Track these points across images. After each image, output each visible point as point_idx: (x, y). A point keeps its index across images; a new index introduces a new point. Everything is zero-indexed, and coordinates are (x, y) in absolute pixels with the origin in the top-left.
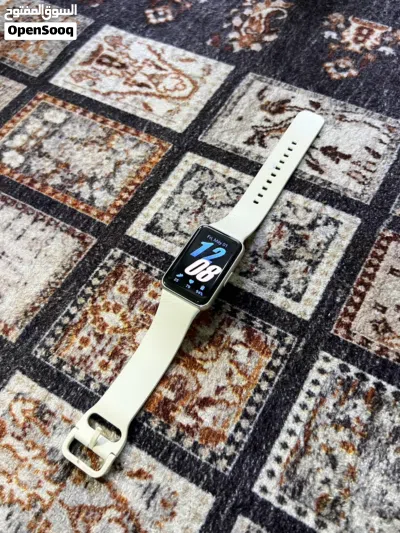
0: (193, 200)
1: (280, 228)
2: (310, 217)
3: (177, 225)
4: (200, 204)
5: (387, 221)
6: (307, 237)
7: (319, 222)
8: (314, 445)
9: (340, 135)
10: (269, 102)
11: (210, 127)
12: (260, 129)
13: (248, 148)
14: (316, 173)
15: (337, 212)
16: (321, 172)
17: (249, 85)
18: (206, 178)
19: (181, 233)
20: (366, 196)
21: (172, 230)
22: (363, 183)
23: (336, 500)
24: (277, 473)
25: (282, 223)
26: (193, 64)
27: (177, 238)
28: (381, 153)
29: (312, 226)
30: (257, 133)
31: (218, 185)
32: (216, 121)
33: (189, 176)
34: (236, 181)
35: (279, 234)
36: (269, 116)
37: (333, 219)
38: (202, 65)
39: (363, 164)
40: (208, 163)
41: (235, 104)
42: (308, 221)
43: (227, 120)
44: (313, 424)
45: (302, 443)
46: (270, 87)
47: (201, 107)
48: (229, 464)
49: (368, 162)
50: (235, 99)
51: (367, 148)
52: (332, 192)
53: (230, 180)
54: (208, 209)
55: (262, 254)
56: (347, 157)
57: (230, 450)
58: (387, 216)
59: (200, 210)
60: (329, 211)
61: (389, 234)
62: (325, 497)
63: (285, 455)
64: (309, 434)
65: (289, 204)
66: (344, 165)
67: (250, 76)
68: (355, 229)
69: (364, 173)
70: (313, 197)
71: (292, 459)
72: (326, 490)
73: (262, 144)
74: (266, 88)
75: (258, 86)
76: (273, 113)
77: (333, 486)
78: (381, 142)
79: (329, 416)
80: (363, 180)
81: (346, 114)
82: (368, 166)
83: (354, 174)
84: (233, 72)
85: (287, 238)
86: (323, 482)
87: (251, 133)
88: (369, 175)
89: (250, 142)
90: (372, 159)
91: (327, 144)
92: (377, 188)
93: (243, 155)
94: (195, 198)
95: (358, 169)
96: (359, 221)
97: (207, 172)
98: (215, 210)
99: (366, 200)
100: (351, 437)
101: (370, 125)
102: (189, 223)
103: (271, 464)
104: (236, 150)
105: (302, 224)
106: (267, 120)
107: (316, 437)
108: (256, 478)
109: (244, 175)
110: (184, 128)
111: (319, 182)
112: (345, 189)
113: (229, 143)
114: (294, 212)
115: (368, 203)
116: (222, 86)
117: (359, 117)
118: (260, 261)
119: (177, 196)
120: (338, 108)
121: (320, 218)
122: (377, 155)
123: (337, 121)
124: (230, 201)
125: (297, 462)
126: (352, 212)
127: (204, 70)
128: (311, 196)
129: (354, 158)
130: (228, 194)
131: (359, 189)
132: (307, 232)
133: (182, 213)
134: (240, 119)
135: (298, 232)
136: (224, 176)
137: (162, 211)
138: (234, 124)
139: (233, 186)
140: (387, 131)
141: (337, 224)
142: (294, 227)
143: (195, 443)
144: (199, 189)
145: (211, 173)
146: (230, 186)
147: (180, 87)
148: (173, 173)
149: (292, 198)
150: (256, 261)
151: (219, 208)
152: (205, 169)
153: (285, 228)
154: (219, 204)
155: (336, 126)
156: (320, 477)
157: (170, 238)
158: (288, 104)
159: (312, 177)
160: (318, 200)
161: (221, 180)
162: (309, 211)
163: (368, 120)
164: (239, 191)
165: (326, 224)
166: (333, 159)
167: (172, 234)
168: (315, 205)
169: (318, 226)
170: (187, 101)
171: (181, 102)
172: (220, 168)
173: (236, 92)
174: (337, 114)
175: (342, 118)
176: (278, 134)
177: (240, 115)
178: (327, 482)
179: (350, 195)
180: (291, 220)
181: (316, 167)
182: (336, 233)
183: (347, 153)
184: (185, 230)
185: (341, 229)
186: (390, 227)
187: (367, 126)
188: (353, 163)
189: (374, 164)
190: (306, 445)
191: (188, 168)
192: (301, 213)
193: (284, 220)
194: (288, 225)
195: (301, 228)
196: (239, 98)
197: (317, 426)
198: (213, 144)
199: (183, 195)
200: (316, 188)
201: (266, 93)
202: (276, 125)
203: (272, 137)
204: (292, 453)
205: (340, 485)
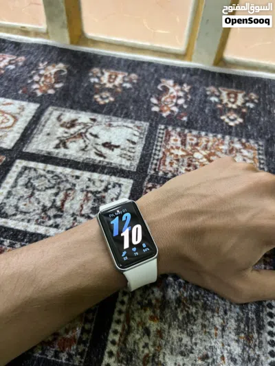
0: (26, 190)
1: (86, 195)
2: (104, 184)
3: (17, 207)
4: (31, 191)
5: (147, 179)
6: (104, 197)
7: (110, 186)
8: (133, 324)
9: (111, 134)
10: (65, 122)
11: (30, 142)
12: (62, 139)
13: (57, 151)
14: (102, 159)
15: (118, 179)
16: (105, 157)
17: (51, 114)
18: (33, 174)
19: (21, 212)
20: (133, 167)
21: (14, 213)
22: (130, 160)
23: (154, 356)
24: (115, 352)
25: (88, 192)
26: (12, 106)
27: (19, 216)
28: (136, 141)
29: (106, 189)
30: (61, 141)
31: (42, 176)
32: (33, 137)
33: (20, 174)
34: (52, 172)
35: (87, 199)
36: (66, 130)
37: (117, 183)
38: (18, 106)
39: (128, 149)
40: (32, 164)
41: (44, 126)
42: (103, 188)
43: (40, 136)
44: (130, 312)
45: (126, 327)
46: (64, 113)
47: (21, 131)
48: (82, 358)
49: (130, 148)
50: (43, 123)
51: (128, 140)
52: (113, 168)
53: (48, 172)
54: (37, 193)
55: (78, 213)
56: (118, 147)
57: (81, 348)
58: (147, 175)
59: (32, 195)
60: (114, 179)
61: (150, 185)
62: (147, 355)
63: (117, 338)
64: (128, 320)
65: (89, 180)
66: (117, 151)
67: (50, 109)
68: (131, 187)
69: (129, 154)
71: (122, 339)
72: (146, 351)
73: (66, 147)
74: (61, 114)
75: (56, 114)
76: (69, 128)
77: (150, 347)
78: (135, 135)
79: (139, 303)
80: (129, 158)
81: (112, 123)
82: (131, 150)
83: (123, 156)
84: (39, 108)
85: (92, 201)
86: (144, 347)
87: (57, 142)
88: (132, 154)
89: (57, 147)
90: (132, 145)
91: (105, 141)
92: (138, 161)
93: (54, 155)
94: (27, 188)
95: (125, 152)
96: (132, 181)
97: (33, 170)
98: (42, 193)
99: (133, 169)
100: (154, 312)
101: (127, 127)
102: (25, 205)
103: (110, 347)
104: (49, 153)
105: (100, 190)
106: (66, 133)
107: (134, 319)
109: (57, 167)
110: (12, 144)
111: (105, 163)
112: (120, 165)
113: (44, 149)
114: (94, 183)
115: (135, 170)
116: (34, 117)
117: (120, 123)
118: (78, 218)
119: (14, 189)
120: (107, 120)
121: (110, 184)
122: (134, 143)
123: (108, 128)
124: (51, 185)
125: (126, 339)
126: (127, 177)
127: (20, 109)
128: (102, 172)
129: (122, 147)
130: (49, 181)
131: (128, 163)
132: (103, 194)
133: (19, 199)
134: (48, 134)
135: (98, 195)
136: (44, 170)
137: (5, 201)
138: (45, 138)
139: (51, 175)
140: (136, 129)
141: (120, 185)
142: (94, 193)
143: (56, 352)
144: (29, 182)
145: (35, 170)
146: (49, 176)
147: (5, 121)
148: (9, 175)
149: (91, 176)
150: (75, 219)
151: (44, 191)
152: (30, 168)
153: (90, 195)
154: (44, 188)
155: (108, 130)
156: (141, 345)
157: (14, 217)
158: (77, 122)
159: (100, 161)
160: (106, 174)
161: (42, 173)
162: (102, 181)
163: (125, 124)
164: (55, 178)
165: (114, 187)
166: (110, 149)
167: (15, 215)
168: (105, 177)
169: (110, 189)
170: (12, 128)
171: (7, 130)
172: (41, 166)
173: (43, 119)
174: (107, 124)
175: (110, 125)
176: (74, 140)
177: (48, 132)
178: (146, 346)
179: (124, 168)
180: (93, 189)
181: (101, 155)
182: (121, 191)
183: (117, 144)
184: (24, 210)
185: (123, 188)
186: (149, 181)
187: (125, 128)
188: (122, 149)
189: (133, 148)
191: (19, 169)
192: (98, 184)
193: (89, 189)
194: (92, 192)
195: (100, 192)
196: (46, 122)
198: (34, 152)
199: (19, 188)
200: (104, 167)
201: (62, 117)
202: (72, 135)
203: (71, 142)
204: (121, 335)
205: (154, 345)
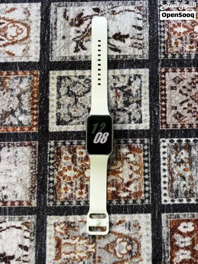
0: (69, 98)
1: (116, 92)
2: (127, 79)
3: (70, 114)
4: (74, 98)
5: (160, 64)
6: (130, 90)
7: (132, 80)
8: (175, 176)
9: (118, 24)
10: (72, 19)
11: (52, 50)
12: (78, 39)
13: (78, 54)
14: (117, 53)
15: (136, 70)
16: (120, 51)
17: (56, 12)
18: (68, 82)
20: (145, 55)
21: (69, 119)
22: (142, 48)
23: (190, 190)
24: (167, 193)
25: (116, 89)
26: (16, 11)
27: (74, 121)
28: (141, 26)
29: (130, 83)
30: (77, 42)
31: (76, 83)
32: (52, 44)
33: (59, 85)
34: (83, 77)
35: (118, 95)
36: (78, 29)
37: (136, 75)
38: (22, 10)
39: (136, 37)
40: (64, 73)
41: (55, 28)
42: (127, 82)
43: (57, 41)
44: (171, 169)
45: (170, 178)
46: (67, 8)
47: (39, 39)
48: (149, 200)
49: (138, 34)
50: (54, 26)
51: (134, 26)
52: (129, 60)
53: (80, 77)
54: (79, 99)
55: (115, 109)
56: (127, 36)
57: (147, 195)
58: (159, 61)
59: (76, 101)
60: (133, 71)
61: (163, 70)
62: (186, 191)
63: (166, 185)
64: (171, 173)
65: (114, 77)
66: (128, 41)
68: (148, 75)
69: (139, 42)
70: (123, 68)
71: (170, 186)
72: (185, 189)
73: (84, 49)
74: (66, 11)
75: (61, 11)
76: (78, 25)
77: (187, 186)
78: (139, 19)
79: (175, 162)
80: (140, 46)
81: (114, 9)
82: (139, 36)
83: (134, 45)
84: (42, 7)
85: (122, 95)
86: (183, 187)
87: (74, 44)
88: (141, 42)
89: (77, 50)
90: (139, 32)
91: (114, 33)
92: (148, 48)
93: (78, 60)
94: (69, 96)
95: (135, 41)
96: (148, 70)
97: (66, 78)
98: (83, 98)
99: (146, 57)
100: (185, 166)
101: (129, 11)
102: (75, 111)
103: (163, 191)
104: (73, 58)
105: (125, 85)
106: (78, 32)
107: (174, 173)
108: (161, 199)
109: (85, 71)
110: (39, 57)
111: (121, 57)
112: (135, 56)
113: (67, 55)
114: (119, 80)
115: (148, 58)
116: (42, 19)
117: (121, 8)
118: (117, 113)
119: (60, 99)
120: (110, 7)
121: (131, 77)
122: (140, 28)
123: (113, 16)
124: (86, 89)
125: (172, 185)
126: (143, 67)
128: (121, 67)
129: (131, 35)
130: (84, 86)
131: (139, 52)
132: (129, 88)
133: (68, 108)
134: (64, 38)
135: (125, 90)
136: (76, 77)
137: (59, 111)
138: (63, 42)
139: (84, 80)
140: (138, 11)
141: (139, 76)
142: (122, 88)
143: (133, 200)
144: (69, 90)
145: (69, 78)
146: (82, 81)
147: (19, 31)
148: (50, 88)
149: (114, 72)
150: (115, 114)
151: (84, 95)
152: (64, 77)
153: (119, 91)
154: (83, 94)
155: (114, 20)
156: (181, 186)
157: (71, 123)
158: (83, 17)
159: (117, 56)
160: (125, 68)
161: (76, 79)
162: (124, 76)
163: (127, 8)
164: (87, 81)
165: (135, 79)
166: (121, 41)
167: (71, 121)
168: (126, 71)
169: (132, 82)
170: (29, 39)
171: (26, 41)
172: (71, 73)
173: (52, 21)
174: (110, 11)
175: (114, 13)
176: (87, 38)
177: (62, 35)
178: (185, 186)
179: (138, 58)
180: (119, 85)
181: (116, 50)
182: (141, 81)
183: (126, 34)
185: (143, 79)
186: (162, 66)
188: (131, 38)
189: (141, 34)
190: (172, 178)
191: (56, 81)
192: (121, 79)
193: (117, 86)
194: (119, 88)
195: (126, 87)
196: (56, 23)
197: (172, 169)
198: (59, 60)
199: (63, 97)
200: (122, 62)
201: (68, 14)
202: (84, 33)
203: (86, 41)
204: (169, 184)
205: (189, 184)
